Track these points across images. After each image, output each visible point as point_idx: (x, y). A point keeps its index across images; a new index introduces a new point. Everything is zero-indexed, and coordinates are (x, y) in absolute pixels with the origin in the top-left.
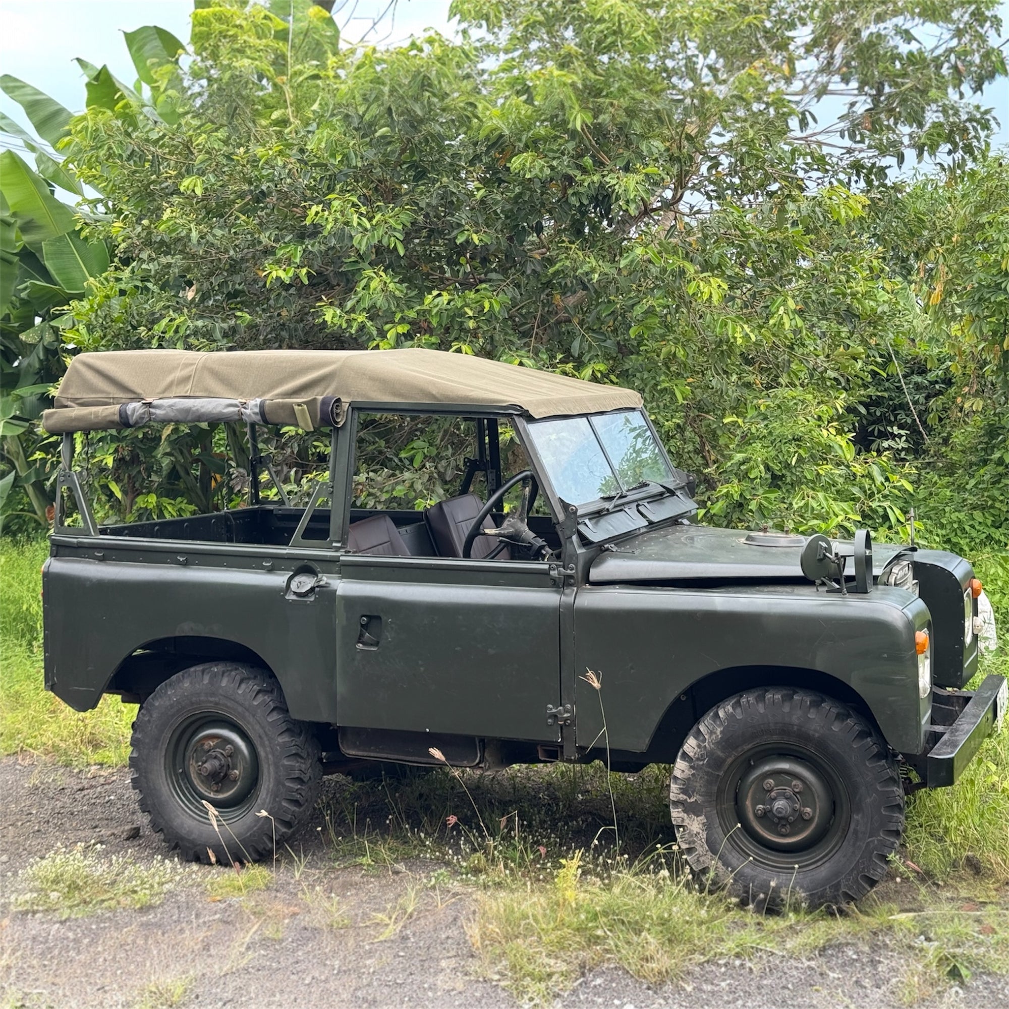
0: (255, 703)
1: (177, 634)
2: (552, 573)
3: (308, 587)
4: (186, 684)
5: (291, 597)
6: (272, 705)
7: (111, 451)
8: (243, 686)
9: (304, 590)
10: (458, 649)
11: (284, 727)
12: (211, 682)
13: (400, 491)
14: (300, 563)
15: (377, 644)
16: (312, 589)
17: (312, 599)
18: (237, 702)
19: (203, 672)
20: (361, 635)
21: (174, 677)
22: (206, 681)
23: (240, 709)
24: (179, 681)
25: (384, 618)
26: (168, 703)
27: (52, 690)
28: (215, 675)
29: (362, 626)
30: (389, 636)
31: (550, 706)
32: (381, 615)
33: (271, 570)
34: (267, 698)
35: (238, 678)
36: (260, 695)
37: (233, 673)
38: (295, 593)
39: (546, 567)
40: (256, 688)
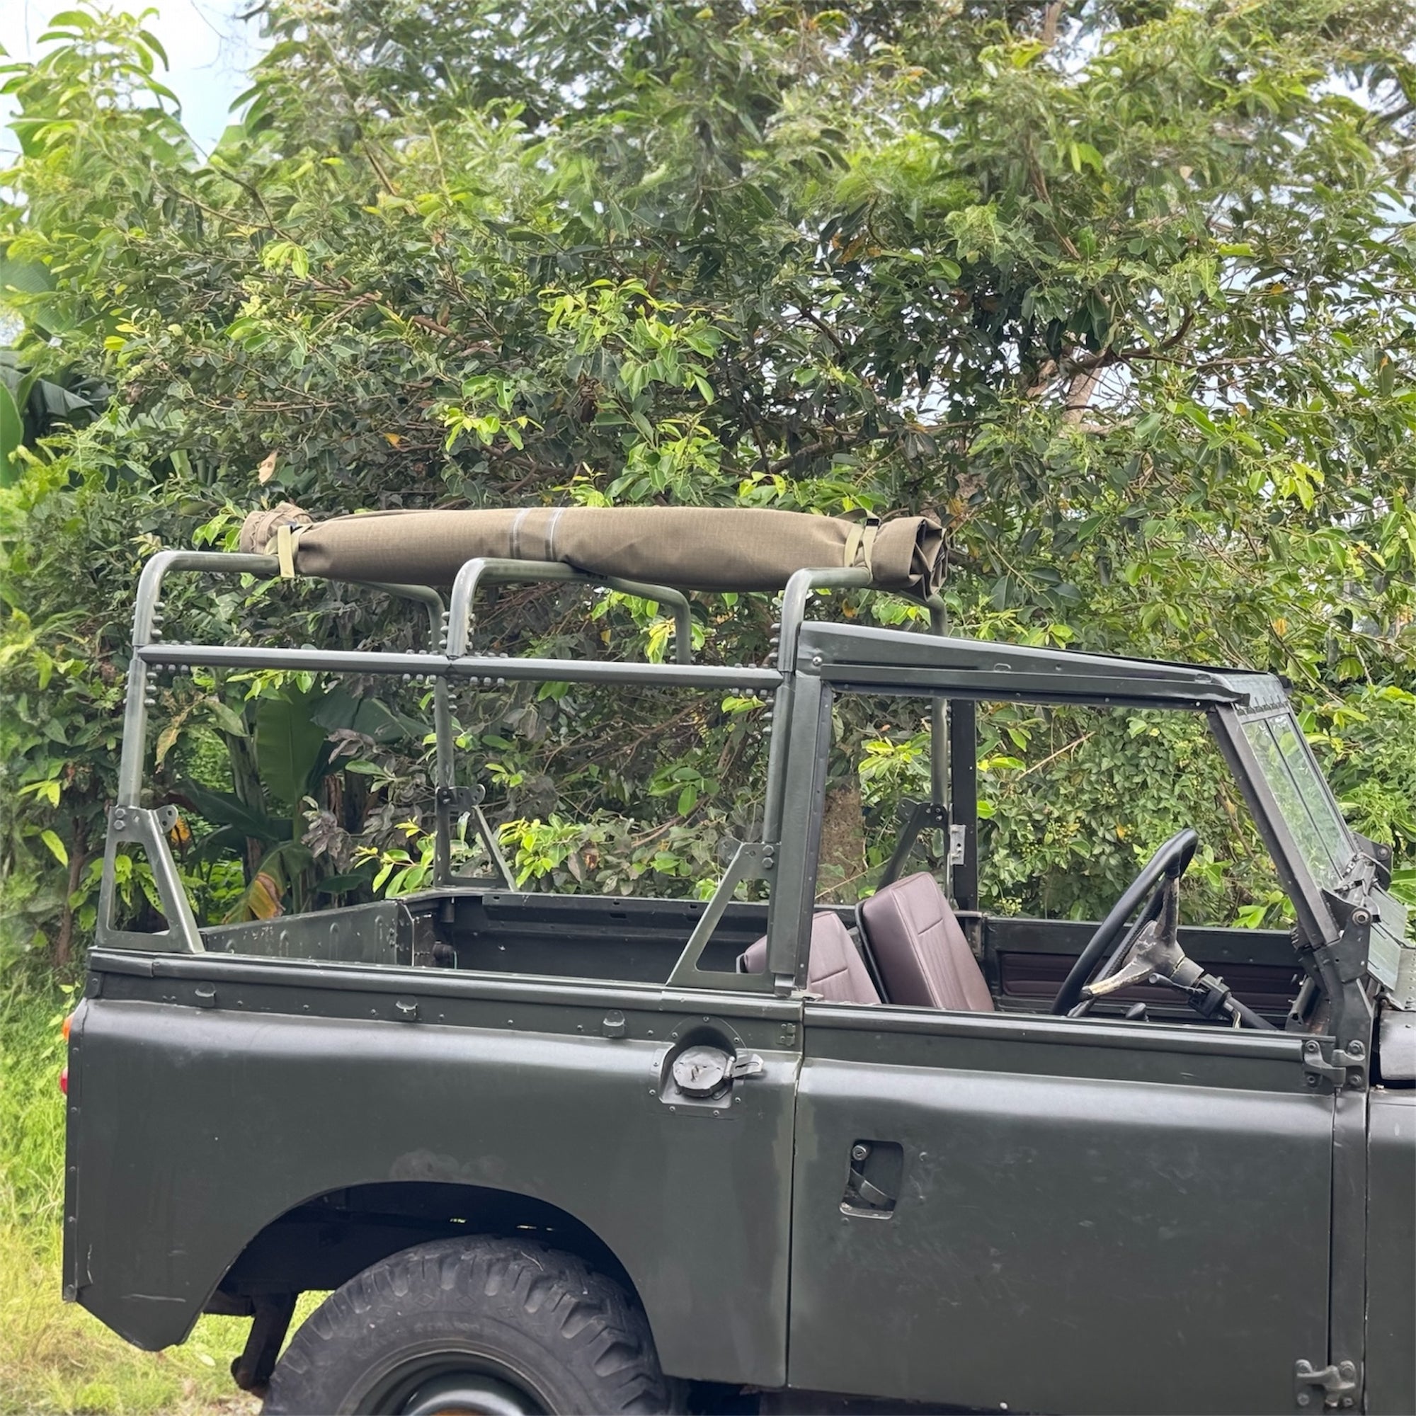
0: (568, 1336)
1: (393, 1178)
2: (1308, 1058)
3: (716, 1080)
4: (400, 1292)
5: (672, 1098)
6: (608, 1338)
7: (54, 773)
8: (538, 1296)
9: (707, 1083)
10: (1086, 1224)
11: (638, 1387)
12: (462, 1285)
13: (663, 862)
14: (693, 1023)
15: (889, 1206)
16: (726, 1083)
17: (725, 1104)
18: (526, 1334)
19: (441, 1262)
20: (853, 1185)
21: (368, 1275)
22: (448, 1286)
23: (531, 1349)
24: (383, 1283)
25: (909, 1148)
26: (354, 1335)
27: (80, 1300)
28: (471, 1271)
29: (854, 1164)
30: (919, 1189)
31: (1306, 1363)
32: (904, 1142)
33: (618, 1038)
34: (596, 1323)
35: (526, 1277)
36: (577, 1317)
37: (514, 1267)
38: (684, 1091)
39: (1297, 1045)
40: (570, 1300)
